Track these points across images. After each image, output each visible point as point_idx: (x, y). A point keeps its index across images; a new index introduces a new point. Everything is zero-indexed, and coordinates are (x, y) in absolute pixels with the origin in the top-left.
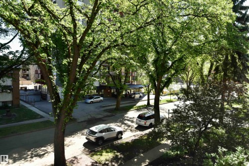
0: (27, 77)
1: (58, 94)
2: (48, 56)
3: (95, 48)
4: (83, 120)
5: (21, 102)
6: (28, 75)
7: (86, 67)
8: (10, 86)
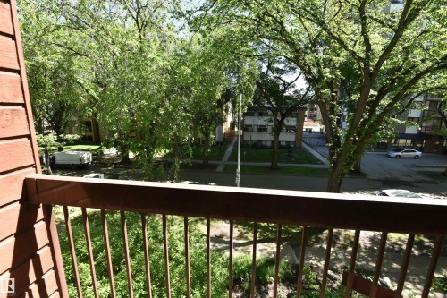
0: (313, 118)
1: (339, 138)
2: (332, 91)
3: (404, 74)
4: (376, 177)
5: (304, 145)
6: (315, 116)
7: (385, 102)
8: (294, 127)
